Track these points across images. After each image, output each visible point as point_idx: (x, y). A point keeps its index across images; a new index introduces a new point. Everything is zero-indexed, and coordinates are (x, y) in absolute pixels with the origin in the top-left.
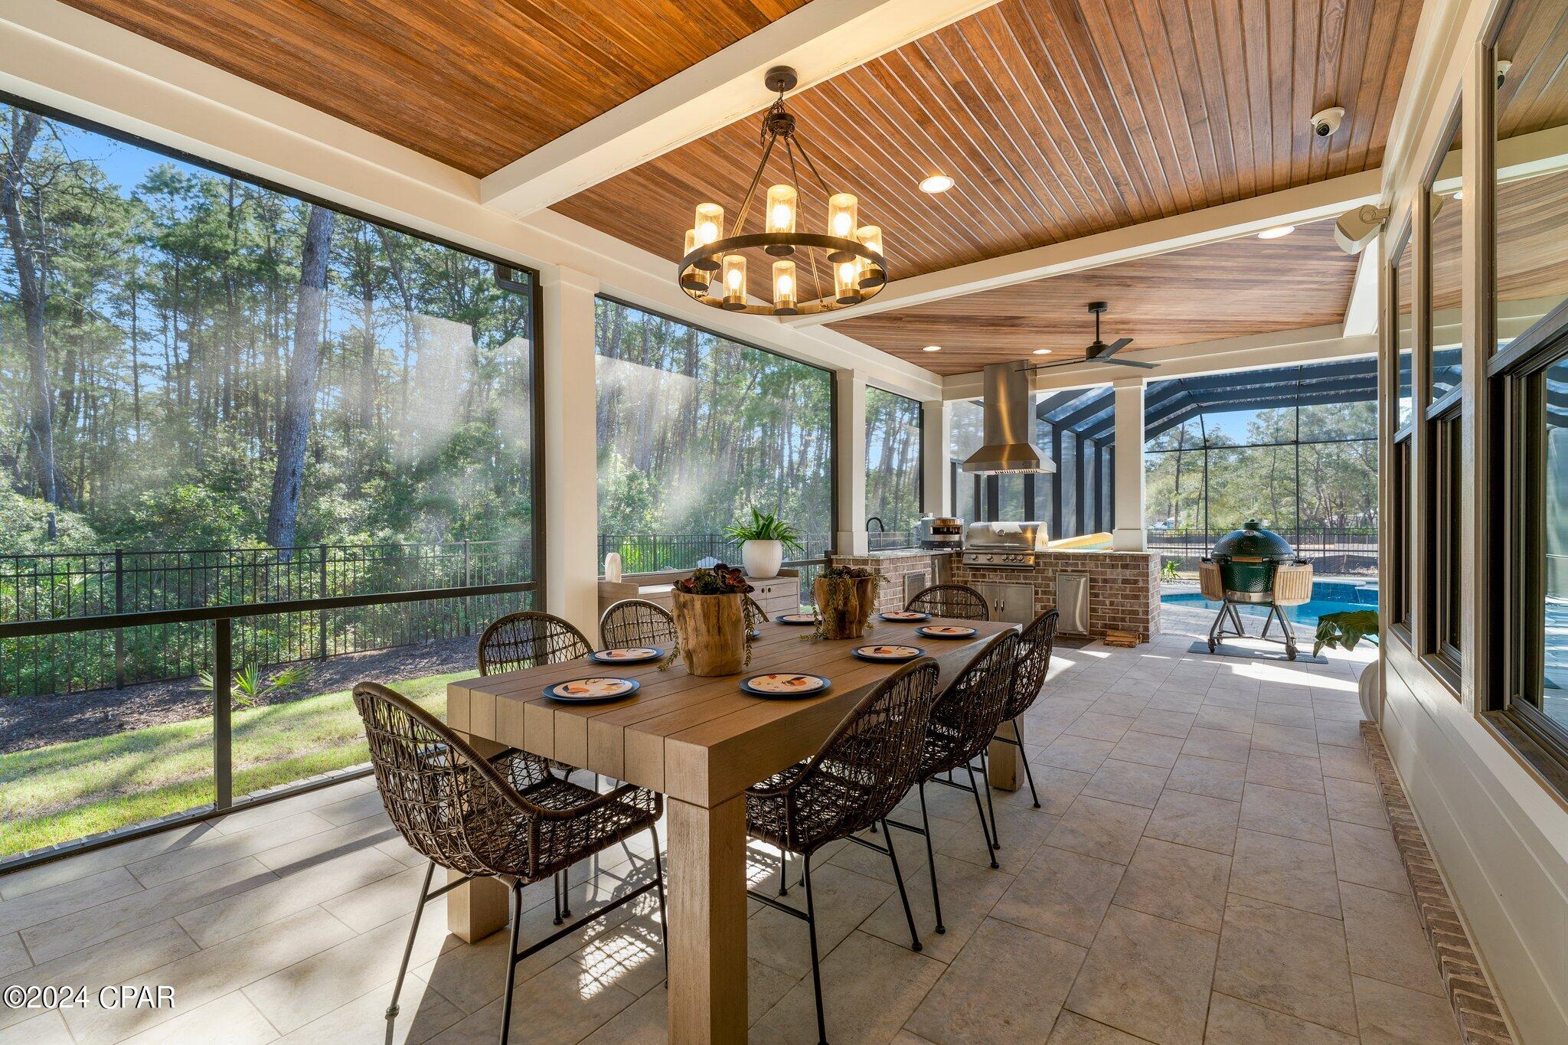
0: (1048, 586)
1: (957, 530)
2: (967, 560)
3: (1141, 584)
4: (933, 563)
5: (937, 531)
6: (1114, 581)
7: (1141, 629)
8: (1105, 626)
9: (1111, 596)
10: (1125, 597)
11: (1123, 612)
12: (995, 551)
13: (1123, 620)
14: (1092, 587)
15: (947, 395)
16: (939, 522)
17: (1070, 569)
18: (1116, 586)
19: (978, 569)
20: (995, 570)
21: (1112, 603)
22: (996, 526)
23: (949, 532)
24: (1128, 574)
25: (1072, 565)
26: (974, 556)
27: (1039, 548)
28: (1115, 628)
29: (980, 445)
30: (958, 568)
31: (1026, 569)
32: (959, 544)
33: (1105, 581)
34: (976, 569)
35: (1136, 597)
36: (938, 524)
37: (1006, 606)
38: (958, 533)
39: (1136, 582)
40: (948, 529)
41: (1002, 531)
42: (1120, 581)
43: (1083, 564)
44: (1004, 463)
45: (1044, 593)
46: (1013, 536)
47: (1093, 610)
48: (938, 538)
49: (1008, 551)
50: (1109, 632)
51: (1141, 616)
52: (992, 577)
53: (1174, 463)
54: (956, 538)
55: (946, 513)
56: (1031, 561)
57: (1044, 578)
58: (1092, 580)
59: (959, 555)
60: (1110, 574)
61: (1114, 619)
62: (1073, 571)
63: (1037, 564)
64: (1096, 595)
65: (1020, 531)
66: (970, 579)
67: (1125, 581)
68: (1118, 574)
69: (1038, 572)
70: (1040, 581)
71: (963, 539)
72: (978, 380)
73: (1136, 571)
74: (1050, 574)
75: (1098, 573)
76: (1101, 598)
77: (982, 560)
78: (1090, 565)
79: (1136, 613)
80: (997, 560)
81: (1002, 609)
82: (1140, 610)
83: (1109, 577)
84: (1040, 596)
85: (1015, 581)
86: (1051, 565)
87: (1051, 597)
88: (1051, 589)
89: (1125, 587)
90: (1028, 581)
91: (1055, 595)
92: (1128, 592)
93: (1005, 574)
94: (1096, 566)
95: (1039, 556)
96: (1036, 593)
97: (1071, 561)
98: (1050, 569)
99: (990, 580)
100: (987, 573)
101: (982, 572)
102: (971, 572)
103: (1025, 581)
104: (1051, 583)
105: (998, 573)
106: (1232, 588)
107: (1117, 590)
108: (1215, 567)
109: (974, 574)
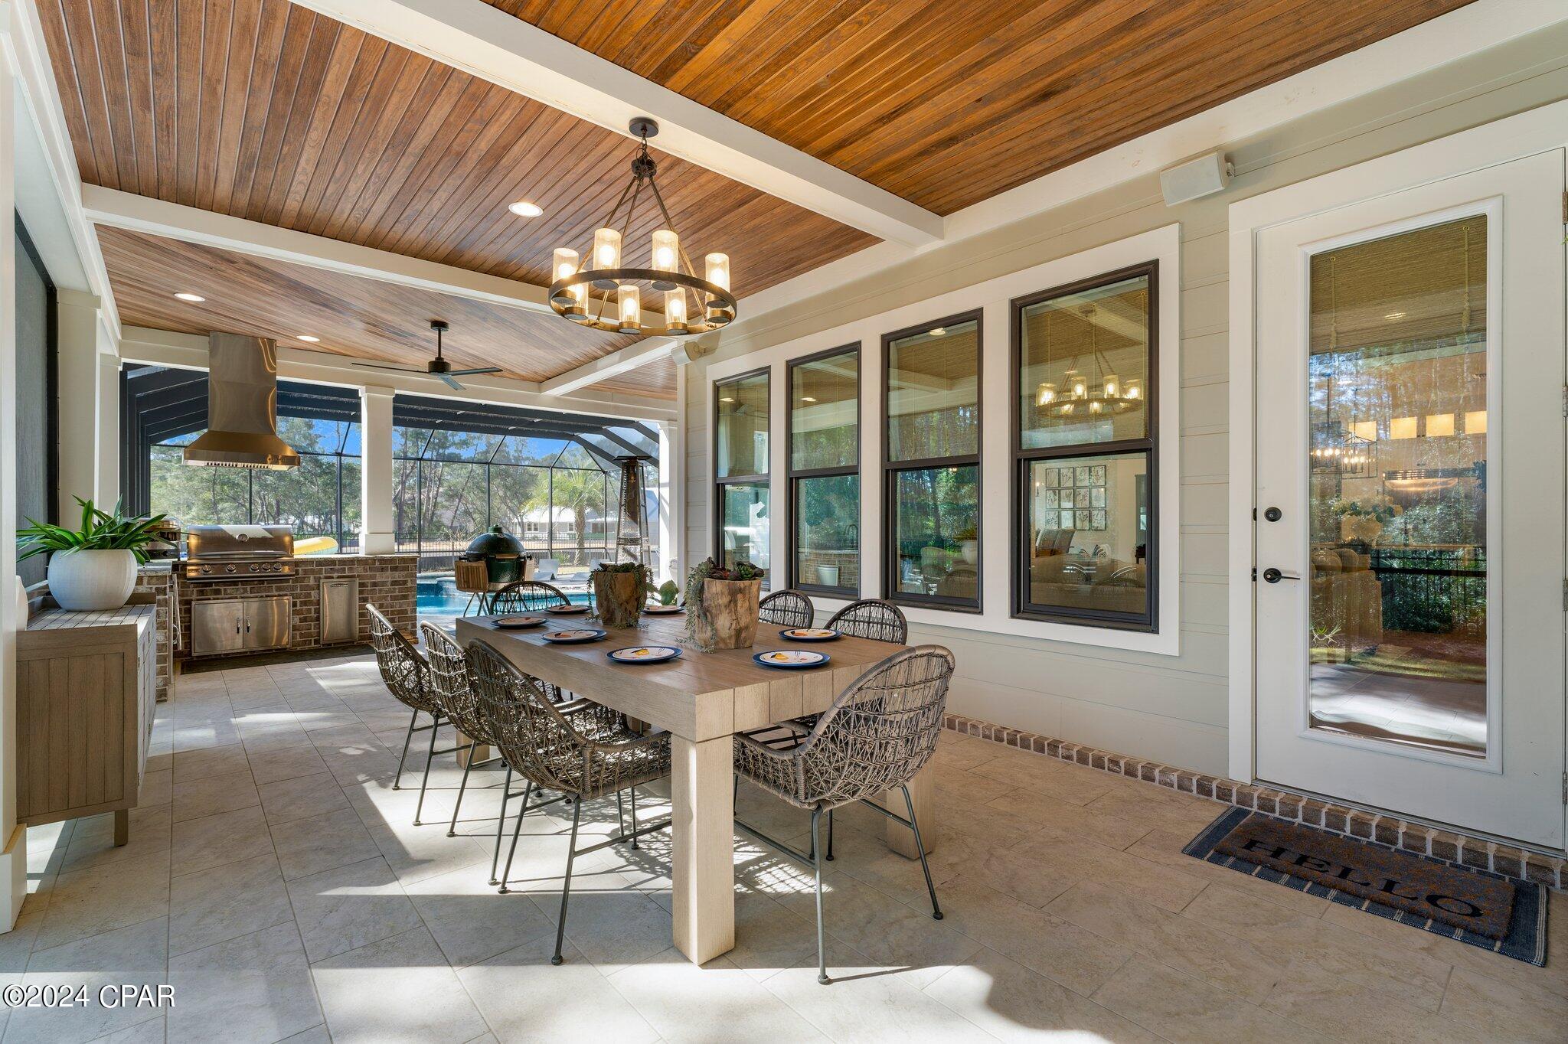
0: (308, 596)
3: (410, 585)
6: (384, 584)
7: (409, 627)
9: (380, 598)
10: (393, 598)
14: (360, 592)
17: (335, 575)
18: (385, 588)
19: (208, 585)
20: (235, 583)
21: (381, 606)
22: (236, 529)
24: (398, 576)
25: (338, 571)
26: (205, 568)
27: (298, 554)
31: (279, 579)
32: (177, 554)
33: (375, 584)
34: (205, 584)
35: (405, 597)
37: (252, 625)
39: (405, 583)
40: (162, 534)
41: (244, 536)
42: (389, 584)
43: (351, 569)
45: (305, 604)
46: (261, 542)
47: (361, 614)
49: (257, 560)
51: (409, 615)
52: (231, 592)
56: (286, 570)
57: (305, 588)
58: (361, 585)
59: (179, 568)
60: (380, 577)
62: (339, 577)
63: (296, 572)
64: (365, 600)
65: (269, 536)
66: (194, 597)
67: (394, 583)
68: (388, 577)
69: (296, 581)
70: (299, 591)
73: (405, 573)
74: (312, 582)
75: (366, 577)
76: (370, 602)
78: (358, 570)
79: (405, 612)
81: (249, 629)
82: (409, 609)
83: (378, 580)
84: (298, 608)
85: (264, 594)
86: (313, 571)
87: (313, 608)
88: (313, 598)
89: (395, 589)
90: (281, 593)
91: (319, 605)
92: (397, 593)
93: (248, 587)
94: (365, 570)
95: (298, 563)
96: (294, 605)
97: (337, 567)
98: (312, 577)
99: (227, 596)
100: (222, 588)
101: (214, 587)
102: (195, 589)
103: (277, 594)
104: (312, 592)
105: (240, 586)
106: (490, 581)
107: (387, 592)
108: (482, 564)
109: (202, 591)
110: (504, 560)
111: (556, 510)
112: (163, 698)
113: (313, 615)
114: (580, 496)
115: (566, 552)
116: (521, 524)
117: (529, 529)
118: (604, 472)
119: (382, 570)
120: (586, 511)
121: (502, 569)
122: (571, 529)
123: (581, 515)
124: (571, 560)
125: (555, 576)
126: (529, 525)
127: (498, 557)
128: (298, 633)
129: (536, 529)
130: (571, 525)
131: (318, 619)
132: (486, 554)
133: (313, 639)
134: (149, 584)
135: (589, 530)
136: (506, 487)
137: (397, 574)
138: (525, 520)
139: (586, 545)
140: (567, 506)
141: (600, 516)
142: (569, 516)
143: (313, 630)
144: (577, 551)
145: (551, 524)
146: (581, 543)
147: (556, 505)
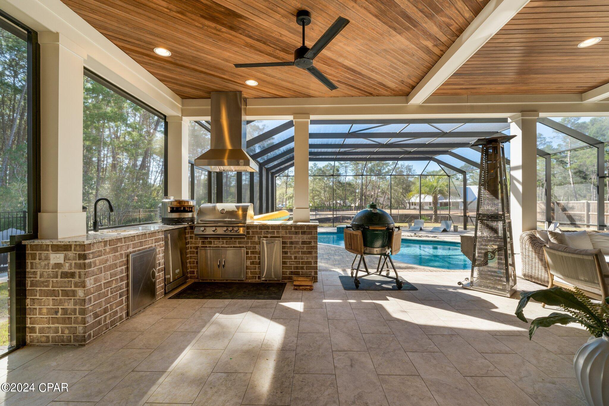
0: (255, 248)
1: (190, 209)
2: (197, 231)
3: (313, 244)
4: (166, 237)
5: (173, 210)
6: (297, 243)
7: (313, 274)
8: (292, 273)
9: (295, 253)
10: (303, 253)
11: (302, 263)
12: (219, 224)
13: (302, 268)
14: (283, 248)
15: (185, 113)
16: (175, 203)
17: (269, 235)
18: (298, 246)
19: (206, 238)
20: (219, 238)
21: (295, 258)
22: (220, 206)
23: (185, 211)
24: (306, 238)
25: (271, 233)
26: (202, 229)
27: (249, 221)
28: (297, 274)
29: (208, 148)
30: (191, 238)
31: (239, 237)
32: (192, 220)
33: (292, 243)
34: (204, 238)
35: (310, 253)
36: (175, 205)
37: (227, 265)
38: (191, 211)
39: (310, 243)
40: (184, 208)
41: (223, 210)
42: (300, 243)
43: (278, 232)
44: (226, 161)
45: (253, 253)
46: (232, 214)
47: (284, 263)
48: (175, 215)
49: (228, 225)
50: (295, 277)
51: (313, 265)
52: (217, 243)
53: (285, 184)
54: (190, 215)
55: (185, 196)
56: (241, 231)
57: (253, 243)
58: (284, 243)
59: (192, 228)
60: (295, 238)
61: (297, 268)
62: (271, 237)
63: (248, 233)
64: (286, 253)
65: (236, 209)
66: (200, 245)
67: (304, 243)
68: (299, 238)
69: (248, 238)
70: (250, 245)
71: (195, 216)
72: (206, 105)
73: (309, 236)
74: (257, 240)
75: (286, 238)
76: (289, 255)
77: (209, 231)
78: (282, 233)
79: (310, 263)
80: (220, 231)
81: (224, 266)
82: (313, 261)
83: (293, 240)
84: (249, 255)
85: (232, 246)
86: (257, 233)
87: (257, 256)
88: (257, 250)
89: (304, 247)
90: (241, 245)
91: (260, 254)
92: (305, 250)
93: (225, 241)
94: (286, 233)
95: (249, 227)
96: (247, 253)
97: (270, 230)
98: (256, 236)
99: (215, 246)
100: (213, 241)
101: (209, 240)
102: (200, 241)
103: (239, 246)
104: (257, 246)
105: (221, 240)
106: (365, 245)
107: (299, 248)
108: (359, 233)
109: (203, 242)
110: (377, 230)
111: (423, 196)
112: (83, 343)
113: (257, 260)
114: (435, 189)
115: (428, 215)
116: (409, 203)
117: (413, 205)
118: (448, 176)
119: (296, 233)
120: (438, 196)
121: (375, 237)
122: (430, 205)
123: (435, 199)
124: (431, 219)
125: (422, 228)
126: (412, 203)
127: (371, 228)
128: (249, 271)
129: (415, 205)
130: (430, 203)
131: (259, 263)
132: (363, 225)
133: (257, 276)
134: (75, 250)
135: (439, 205)
136: (403, 189)
137: (305, 236)
138: (410, 201)
139: (438, 212)
140: (428, 194)
141: (446, 198)
142: (429, 199)
143: (257, 270)
144: (434, 216)
145: (420, 202)
146: (436, 212)
147: (423, 193)
